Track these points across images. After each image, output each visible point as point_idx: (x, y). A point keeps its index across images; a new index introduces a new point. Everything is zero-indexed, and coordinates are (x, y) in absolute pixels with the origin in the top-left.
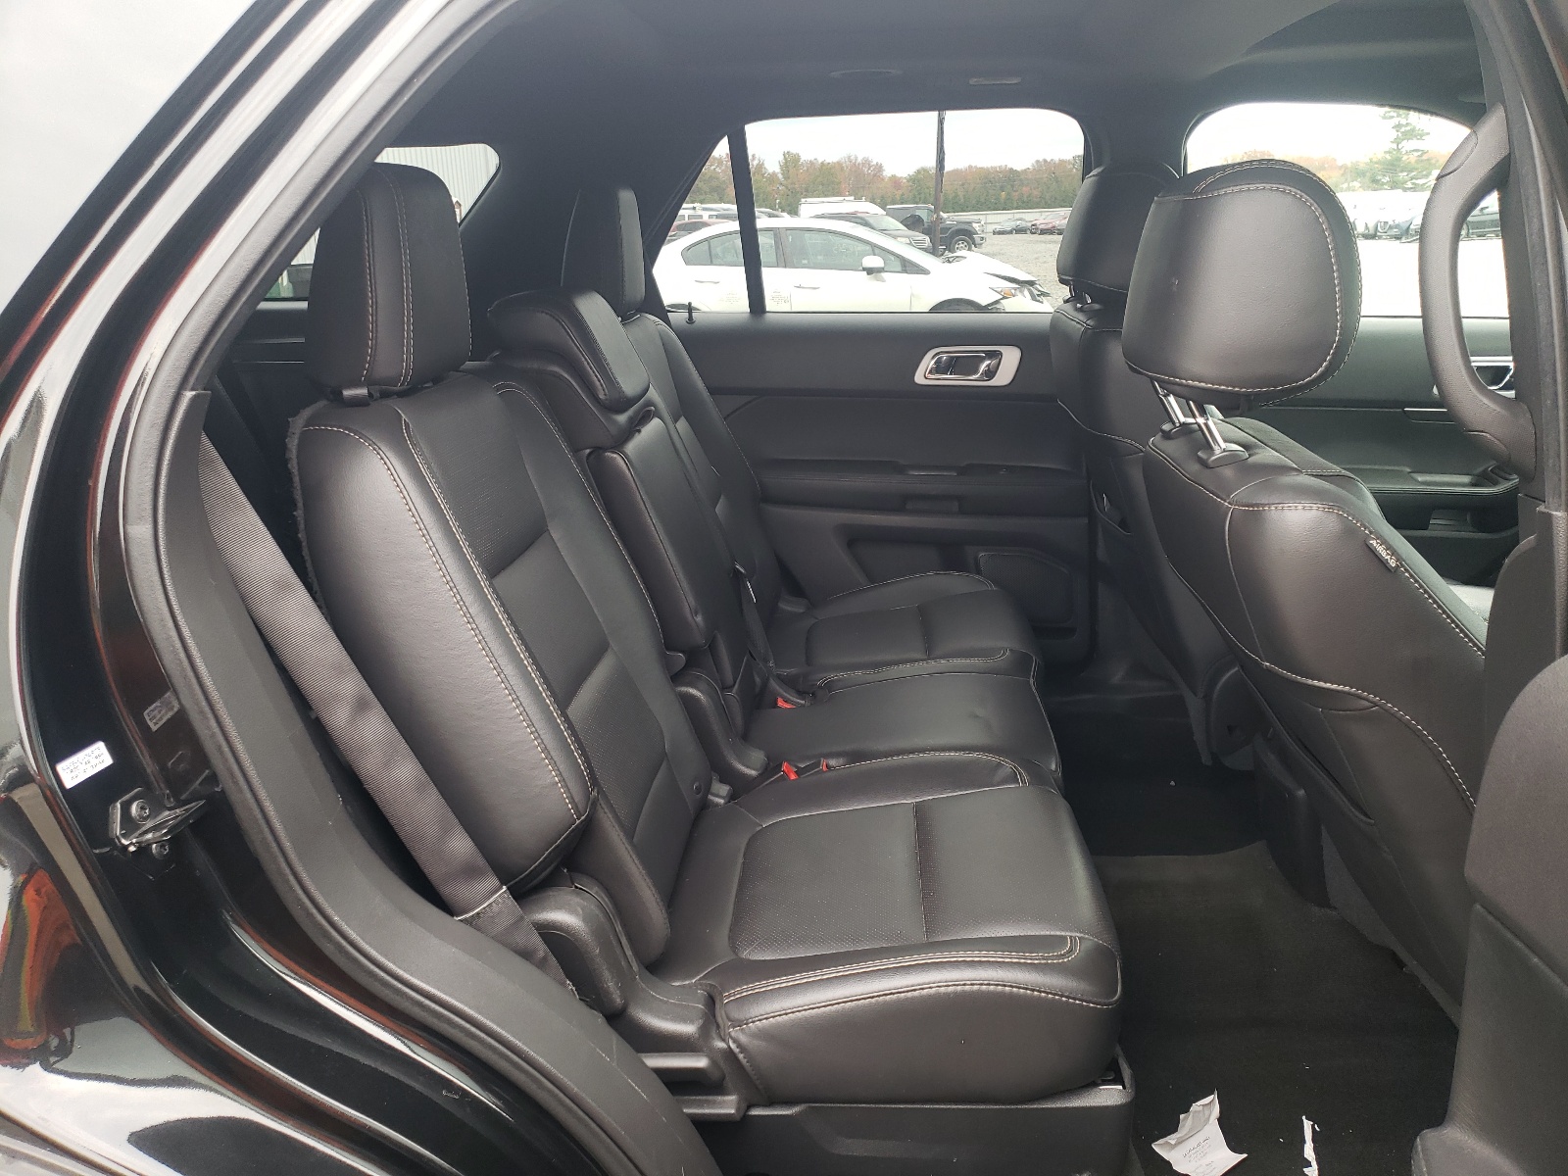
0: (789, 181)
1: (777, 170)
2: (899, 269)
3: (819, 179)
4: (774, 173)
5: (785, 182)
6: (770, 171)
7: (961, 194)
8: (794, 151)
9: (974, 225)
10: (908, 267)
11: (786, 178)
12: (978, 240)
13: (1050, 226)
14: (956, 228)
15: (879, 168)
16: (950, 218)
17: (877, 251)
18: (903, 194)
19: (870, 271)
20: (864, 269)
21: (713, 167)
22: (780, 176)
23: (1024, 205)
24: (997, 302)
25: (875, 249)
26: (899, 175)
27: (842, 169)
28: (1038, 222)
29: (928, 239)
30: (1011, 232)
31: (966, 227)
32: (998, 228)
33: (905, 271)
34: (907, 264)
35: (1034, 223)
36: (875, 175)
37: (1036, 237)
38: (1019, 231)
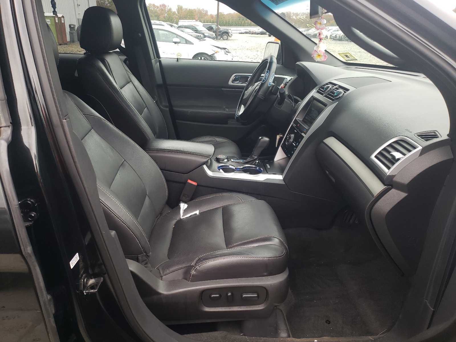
0: (179, 14)
1: (176, 11)
2: (185, 43)
3: (189, 14)
4: (175, 12)
5: (178, 15)
6: (173, 11)
7: (231, 21)
8: (181, 5)
9: (229, 30)
10: (187, 42)
11: (178, 13)
12: (230, 35)
13: (254, 32)
14: (223, 31)
15: (207, 12)
16: (222, 28)
17: (178, 37)
18: (213, 20)
19: (175, 43)
20: (174, 42)
21: (155, 9)
22: (177, 13)
23: (249, 25)
24: (214, 54)
25: (178, 36)
26: (213, 14)
27: (195, 11)
28: (251, 31)
29: (214, 34)
30: (244, 33)
31: (227, 31)
32: (240, 32)
33: (186, 43)
34: (187, 41)
35: (250, 31)
36: (205, 14)
37: (250, 35)
38: (246, 33)
